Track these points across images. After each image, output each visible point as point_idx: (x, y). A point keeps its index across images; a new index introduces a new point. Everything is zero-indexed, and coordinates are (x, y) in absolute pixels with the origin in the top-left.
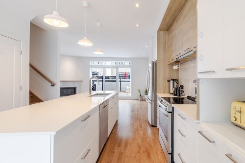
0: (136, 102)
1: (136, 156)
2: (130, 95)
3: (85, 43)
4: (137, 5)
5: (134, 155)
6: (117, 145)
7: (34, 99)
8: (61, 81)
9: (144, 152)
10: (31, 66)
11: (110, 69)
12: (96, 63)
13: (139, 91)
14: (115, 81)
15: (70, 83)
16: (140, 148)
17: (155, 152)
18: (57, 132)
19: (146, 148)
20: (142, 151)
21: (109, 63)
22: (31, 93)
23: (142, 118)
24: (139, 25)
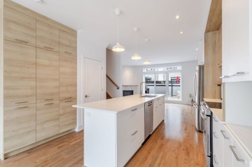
0: (186, 107)
1: (175, 150)
2: (180, 100)
3: (136, 58)
4: (177, 17)
5: (173, 149)
6: (160, 138)
7: (108, 97)
8: (123, 86)
9: (184, 150)
10: (107, 76)
11: (162, 75)
12: (149, 69)
13: (191, 96)
14: (165, 86)
15: (129, 87)
16: (180, 145)
17: (195, 153)
18: (118, 112)
19: (186, 147)
20: (182, 148)
21: (161, 69)
22: (107, 94)
23: (189, 122)
24: (183, 32)
